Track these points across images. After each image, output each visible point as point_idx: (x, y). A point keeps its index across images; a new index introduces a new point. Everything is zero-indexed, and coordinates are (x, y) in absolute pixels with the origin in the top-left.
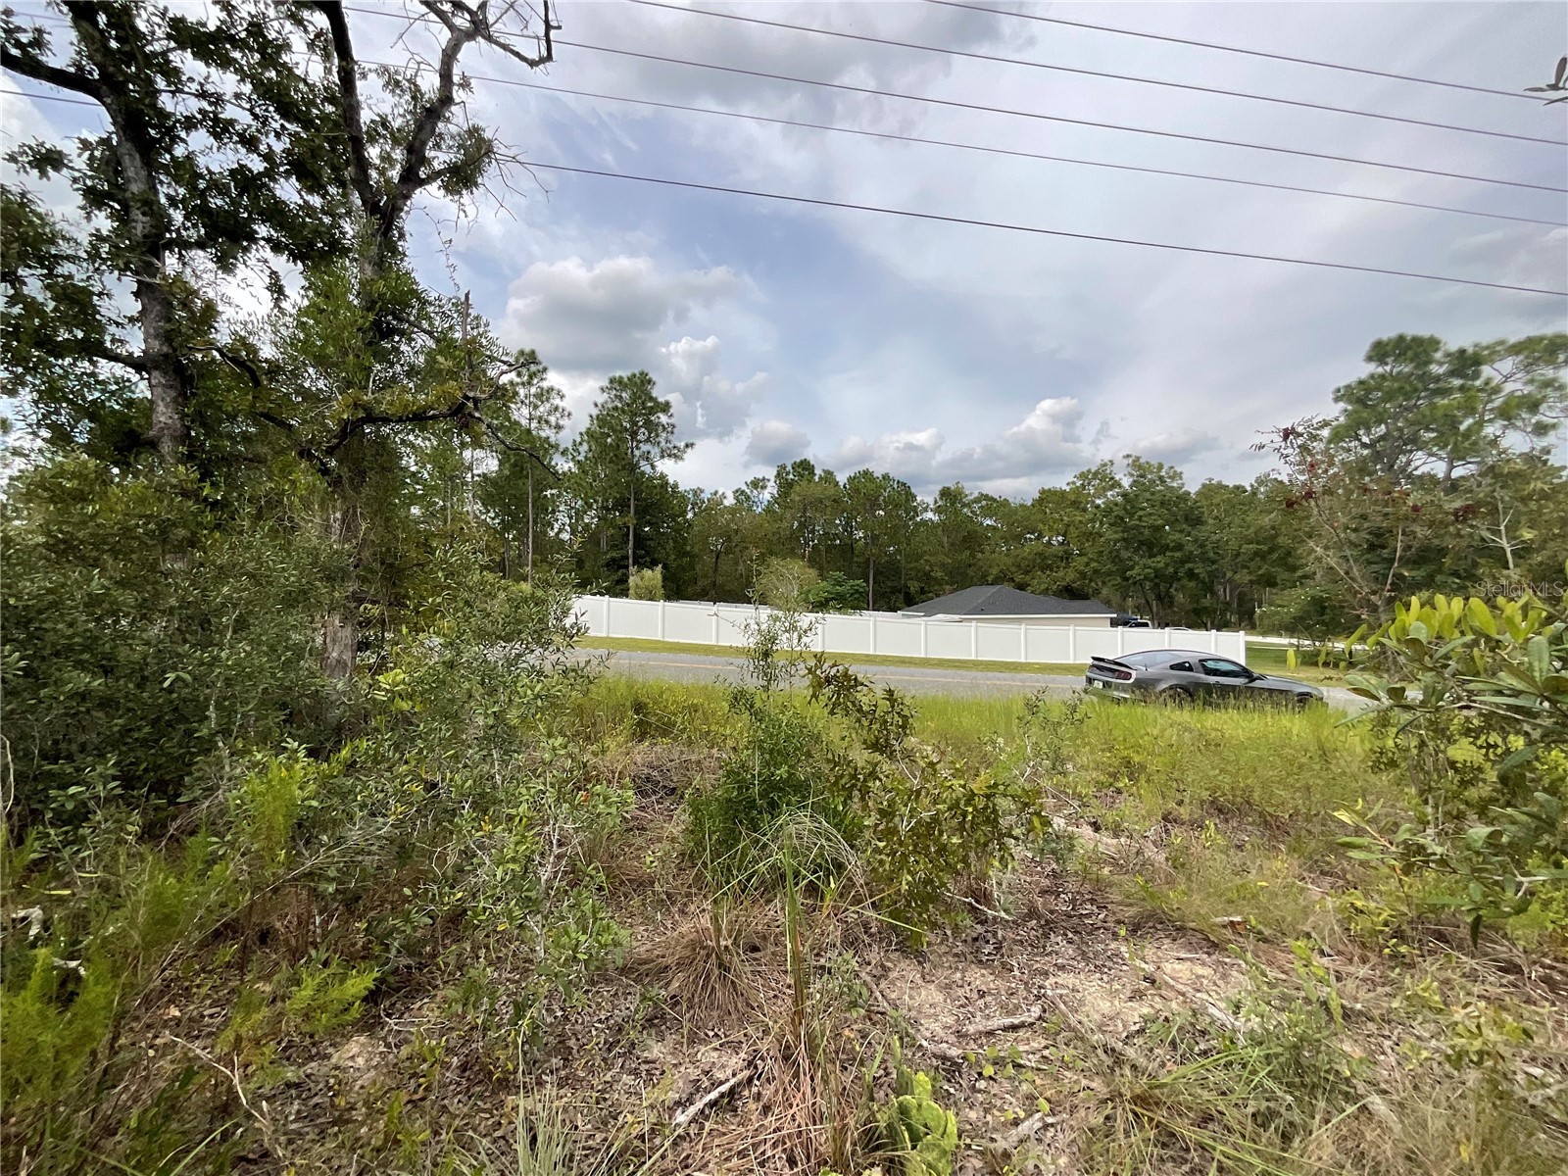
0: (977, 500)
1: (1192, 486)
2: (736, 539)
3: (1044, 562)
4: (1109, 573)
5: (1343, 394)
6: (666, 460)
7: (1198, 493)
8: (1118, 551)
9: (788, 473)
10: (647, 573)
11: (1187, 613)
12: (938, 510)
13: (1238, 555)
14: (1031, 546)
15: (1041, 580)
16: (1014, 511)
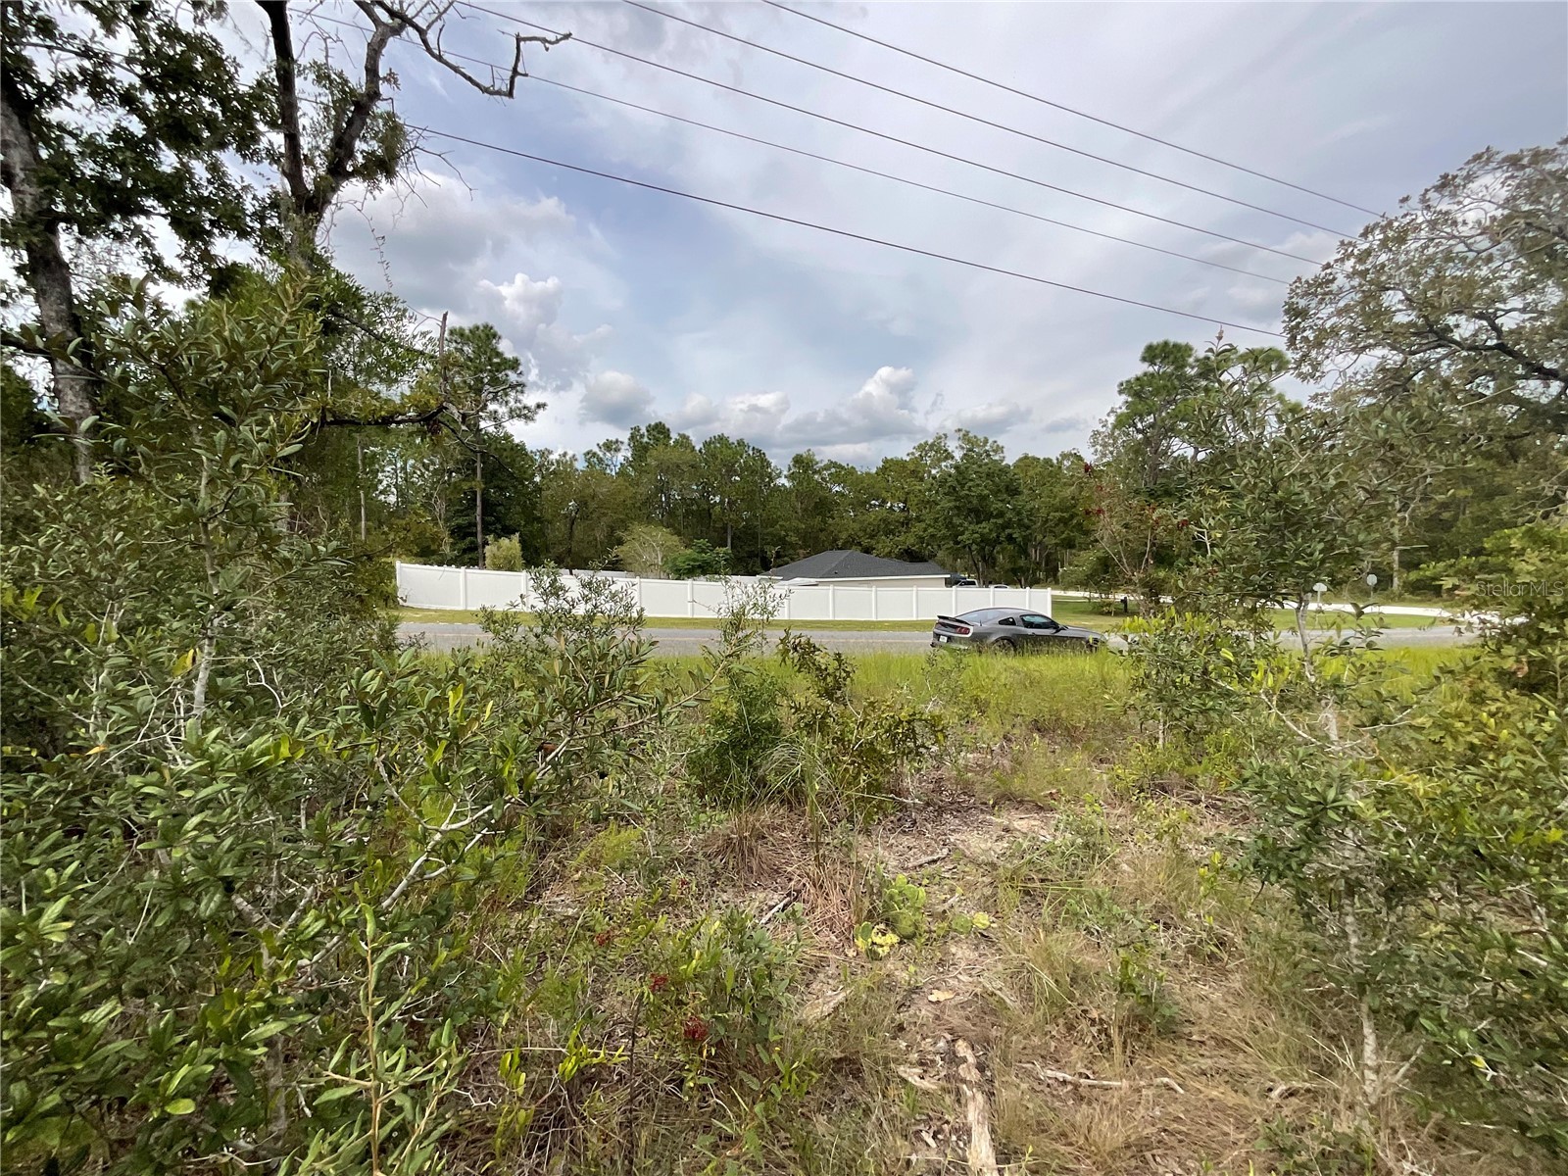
0: (826, 468)
1: (1010, 459)
2: (593, 505)
3: (888, 528)
4: (944, 538)
5: (1126, 388)
6: (516, 421)
7: (1016, 466)
8: (951, 518)
9: (642, 436)
10: (504, 542)
11: (1006, 572)
12: (790, 477)
13: (1047, 521)
14: (876, 513)
15: (885, 544)
16: (860, 479)
